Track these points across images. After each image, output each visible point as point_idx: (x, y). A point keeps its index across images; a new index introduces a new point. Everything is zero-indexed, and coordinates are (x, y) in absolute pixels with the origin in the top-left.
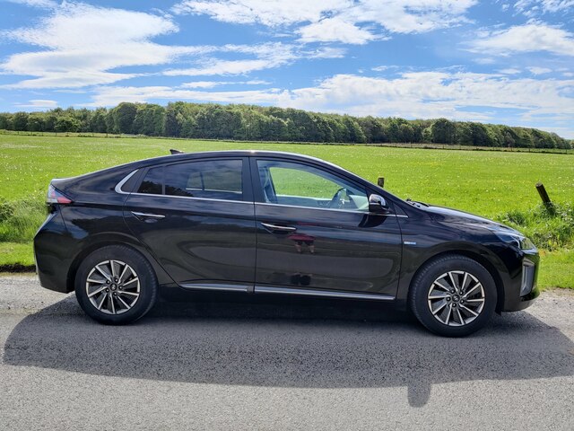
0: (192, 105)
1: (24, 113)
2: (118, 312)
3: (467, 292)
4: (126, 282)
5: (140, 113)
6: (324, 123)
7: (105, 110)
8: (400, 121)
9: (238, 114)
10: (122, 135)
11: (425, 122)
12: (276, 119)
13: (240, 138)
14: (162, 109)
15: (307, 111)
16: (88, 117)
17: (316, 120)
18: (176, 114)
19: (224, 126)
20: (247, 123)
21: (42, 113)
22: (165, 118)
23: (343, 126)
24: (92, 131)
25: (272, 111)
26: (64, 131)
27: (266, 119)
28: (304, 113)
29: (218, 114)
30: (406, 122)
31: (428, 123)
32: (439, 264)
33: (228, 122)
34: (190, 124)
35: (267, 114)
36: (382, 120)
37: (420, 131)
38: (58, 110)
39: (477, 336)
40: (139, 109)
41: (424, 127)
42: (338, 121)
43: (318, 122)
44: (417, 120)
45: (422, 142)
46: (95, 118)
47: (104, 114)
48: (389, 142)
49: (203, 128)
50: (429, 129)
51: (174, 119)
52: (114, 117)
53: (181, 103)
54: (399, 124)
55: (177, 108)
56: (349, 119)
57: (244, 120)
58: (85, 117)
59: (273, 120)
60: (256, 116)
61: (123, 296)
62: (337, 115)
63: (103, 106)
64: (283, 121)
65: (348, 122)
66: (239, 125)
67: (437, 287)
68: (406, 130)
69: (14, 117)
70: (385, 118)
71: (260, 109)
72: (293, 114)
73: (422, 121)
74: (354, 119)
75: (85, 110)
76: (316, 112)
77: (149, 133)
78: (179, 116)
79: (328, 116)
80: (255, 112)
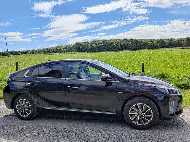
0: (98, 41)
1: (49, 48)
2: (26, 116)
3: (145, 111)
4: (27, 106)
5: (82, 45)
6: (143, 42)
7: (72, 45)
8: (172, 39)
9: (113, 42)
10: (77, 52)
11: (183, 39)
12: (126, 43)
13: (114, 50)
14: (89, 43)
15: (137, 39)
16: (67, 47)
17: (140, 42)
18: (93, 44)
19: (108, 47)
20: (116, 45)
21: (54, 47)
22: (90, 46)
23: (150, 43)
24: (68, 52)
25: (125, 40)
26: (60, 52)
27: (122, 43)
28: (136, 40)
29: (106, 43)
30: (175, 40)
31: (184, 39)
32: (132, 100)
33: (110, 45)
34: (98, 47)
35: (123, 41)
36: (165, 40)
37: (180, 42)
38: (58, 46)
39: (150, 130)
40: (82, 44)
41: (182, 41)
42: (148, 41)
43: (141, 42)
44: (179, 39)
45: (181, 47)
46: (69, 48)
47: (72, 46)
48: (168, 47)
49: (102, 48)
50: (184, 41)
51: (92, 46)
52: (75, 47)
53: (94, 41)
54: (172, 40)
55: (93, 43)
56: (153, 40)
57: (115, 44)
58: (66, 48)
59: (125, 43)
60: (119, 42)
61: (27, 111)
62: (148, 39)
63: (71, 44)
64: (128, 43)
65: (152, 41)
66: (113, 46)
67: (132, 110)
68: (175, 43)
69: (46, 49)
70: (166, 39)
71: (120, 40)
72: (132, 40)
73: (181, 39)
74: (155, 40)
75: (66, 45)
76: (140, 39)
77: (85, 51)
78: (94, 45)
79: (145, 40)
80: (119, 41)
